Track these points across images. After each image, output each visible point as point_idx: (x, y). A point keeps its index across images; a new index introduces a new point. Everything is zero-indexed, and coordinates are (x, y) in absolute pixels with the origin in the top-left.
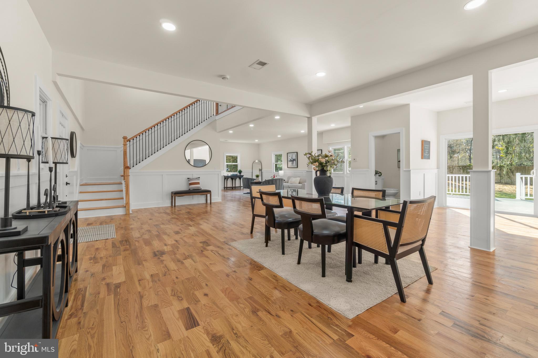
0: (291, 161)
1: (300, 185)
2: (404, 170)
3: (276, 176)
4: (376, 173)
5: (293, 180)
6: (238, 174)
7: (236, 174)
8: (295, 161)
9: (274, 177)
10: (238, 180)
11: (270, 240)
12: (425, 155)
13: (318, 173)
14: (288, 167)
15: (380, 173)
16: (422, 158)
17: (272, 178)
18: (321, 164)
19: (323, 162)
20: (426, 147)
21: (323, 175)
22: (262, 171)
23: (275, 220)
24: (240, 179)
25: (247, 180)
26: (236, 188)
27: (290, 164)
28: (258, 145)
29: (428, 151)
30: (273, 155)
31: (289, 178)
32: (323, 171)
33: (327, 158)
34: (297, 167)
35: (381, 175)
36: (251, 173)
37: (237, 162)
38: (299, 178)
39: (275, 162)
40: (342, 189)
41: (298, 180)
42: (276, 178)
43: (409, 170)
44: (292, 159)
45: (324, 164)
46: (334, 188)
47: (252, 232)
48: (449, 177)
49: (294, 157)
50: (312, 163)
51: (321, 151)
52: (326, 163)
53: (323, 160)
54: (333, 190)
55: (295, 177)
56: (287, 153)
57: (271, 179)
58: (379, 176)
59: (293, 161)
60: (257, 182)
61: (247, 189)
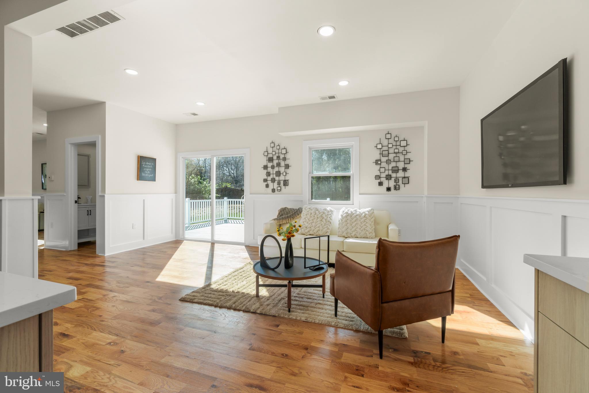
2: (100, 194)
12: (144, 175)
16: (138, 179)
20: (147, 165)
29: (151, 171)
43: (104, 194)
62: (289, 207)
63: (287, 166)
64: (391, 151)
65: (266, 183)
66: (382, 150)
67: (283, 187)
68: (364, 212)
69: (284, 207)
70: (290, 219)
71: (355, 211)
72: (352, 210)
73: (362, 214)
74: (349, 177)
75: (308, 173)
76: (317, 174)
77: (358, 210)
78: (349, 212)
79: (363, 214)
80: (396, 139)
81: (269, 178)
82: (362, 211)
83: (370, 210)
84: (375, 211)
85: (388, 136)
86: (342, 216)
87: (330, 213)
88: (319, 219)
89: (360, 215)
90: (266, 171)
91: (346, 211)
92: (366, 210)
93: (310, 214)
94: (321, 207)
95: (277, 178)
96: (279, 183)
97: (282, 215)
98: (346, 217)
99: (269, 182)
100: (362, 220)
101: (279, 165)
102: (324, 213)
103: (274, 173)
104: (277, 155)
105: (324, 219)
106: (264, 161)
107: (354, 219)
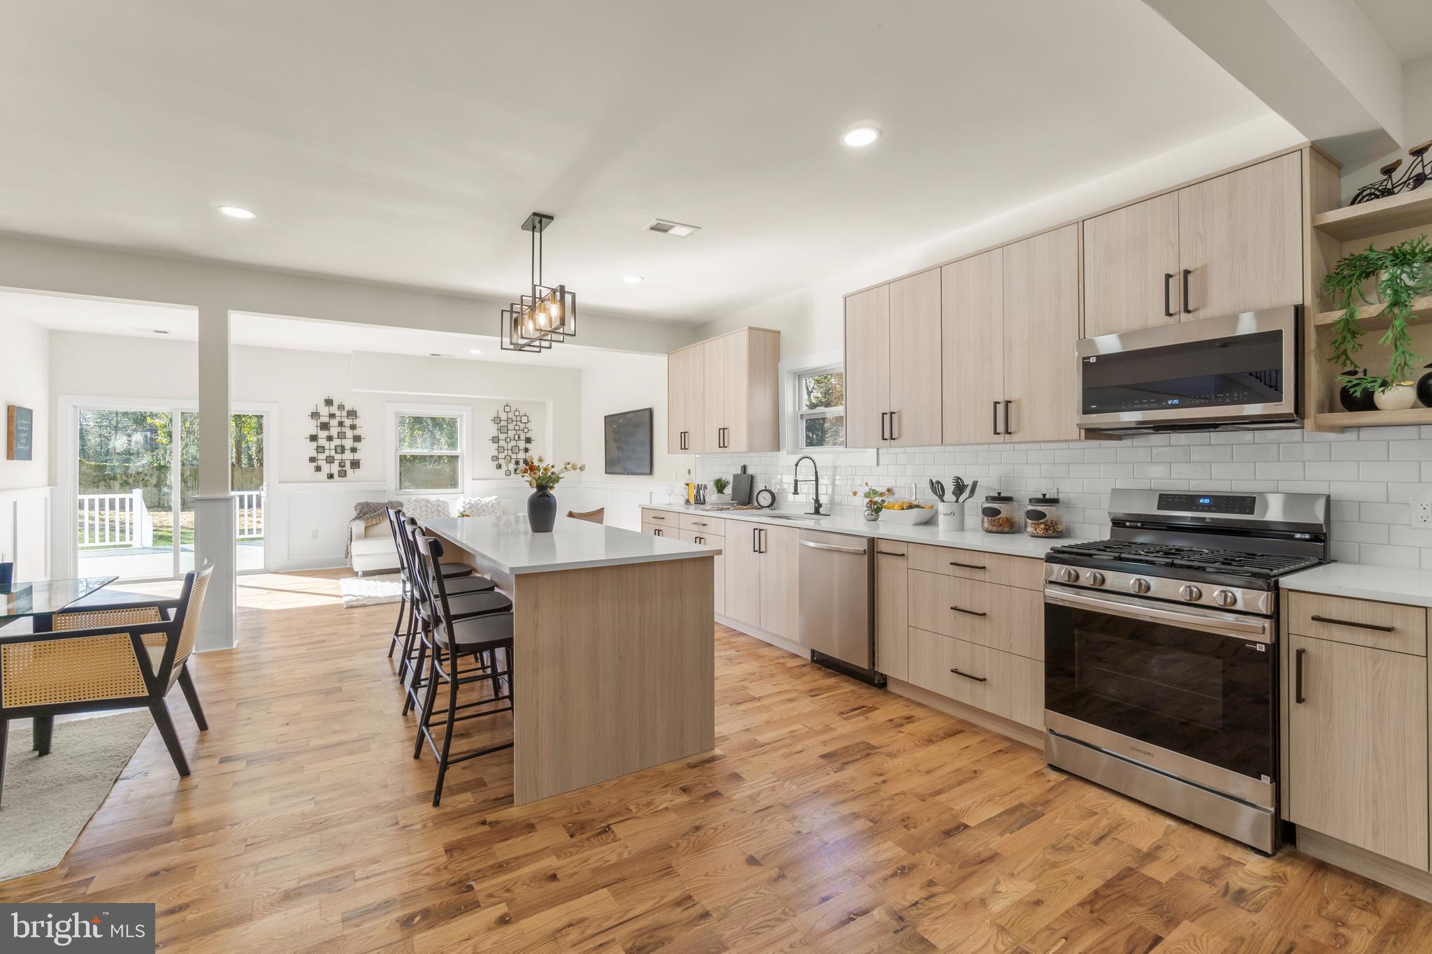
12: (19, 447)
16: (10, 457)
20: (22, 424)
29: (27, 439)
63: (357, 439)
64: (511, 427)
65: (315, 464)
66: (500, 425)
67: (350, 471)
68: (490, 502)
69: (365, 502)
70: (381, 518)
73: (488, 504)
74: (457, 457)
75: (393, 451)
76: (408, 451)
78: (473, 502)
79: (490, 504)
80: (517, 413)
81: (322, 456)
82: (487, 500)
83: (497, 498)
85: (507, 409)
87: (446, 505)
88: (434, 514)
89: (486, 505)
91: (467, 501)
92: (491, 498)
93: (419, 508)
94: (433, 498)
97: (365, 512)
99: (322, 463)
101: (342, 436)
102: (439, 506)
103: (333, 447)
104: (338, 419)
105: (441, 514)
106: (312, 427)
107: (481, 511)
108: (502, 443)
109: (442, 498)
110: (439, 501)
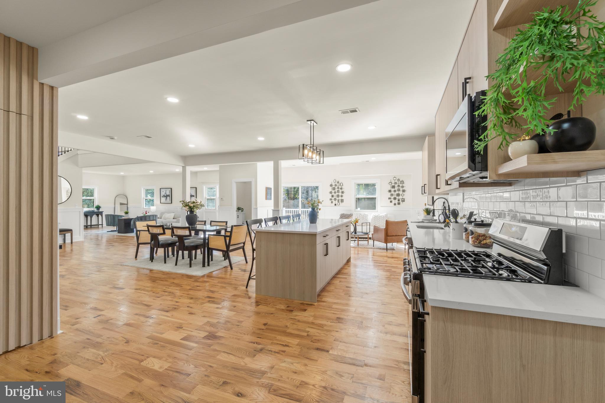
0: (164, 196)
1: (175, 220)
2: (254, 207)
3: (149, 212)
4: (239, 209)
5: (167, 215)
6: (96, 210)
7: (92, 210)
8: (169, 196)
9: (146, 213)
10: (94, 217)
11: (154, 259)
12: (268, 197)
13: (189, 212)
14: (161, 202)
15: (242, 209)
16: (266, 199)
17: (144, 214)
18: (190, 207)
19: (192, 207)
20: (269, 192)
21: (191, 214)
22: (128, 207)
23: (159, 243)
24: (98, 215)
25: (112, 217)
26: (92, 227)
27: (163, 199)
28: (123, 177)
29: (270, 195)
30: (143, 189)
31: (162, 214)
32: (192, 211)
33: (194, 204)
34: (171, 203)
35: (243, 210)
36: (113, 209)
37: (92, 196)
38: (174, 214)
39: (146, 197)
40: (205, 222)
41: (172, 215)
42: (148, 214)
43: (256, 207)
44: (166, 195)
45: (192, 208)
46: (198, 221)
47: (136, 257)
48: (302, 211)
49: (168, 193)
50: (185, 207)
51: (195, 188)
52: (193, 207)
53: (192, 205)
54: (197, 223)
55: (169, 212)
56: (160, 189)
57: (142, 215)
58: (242, 211)
59: (166, 196)
60: (126, 219)
61: (113, 227)
62: (345, 213)
63: (343, 192)
64: (396, 186)
65: (331, 201)
66: (391, 185)
67: (341, 203)
69: (343, 213)
71: (379, 215)
72: (377, 214)
74: (376, 198)
75: (354, 196)
76: (358, 196)
77: (380, 214)
78: (376, 215)
80: (399, 180)
81: (333, 198)
83: (386, 214)
84: (388, 215)
85: (395, 179)
86: (373, 217)
87: (367, 216)
89: (381, 217)
90: (331, 194)
91: (375, 215)
92: (384, 214)
95: (337, 198)
96: (338, 201)
97: (342, 217)
98: (374, 217)
99: (333, 200)
100: (382, 219)
101: (338, 192)
103: (336, 195)
104: (337, 186)
105: (364, 219)
106: (330, 189)
107: (378, 218)
108: (392, 192)
109: (366, 213)
110: (365, 214)
